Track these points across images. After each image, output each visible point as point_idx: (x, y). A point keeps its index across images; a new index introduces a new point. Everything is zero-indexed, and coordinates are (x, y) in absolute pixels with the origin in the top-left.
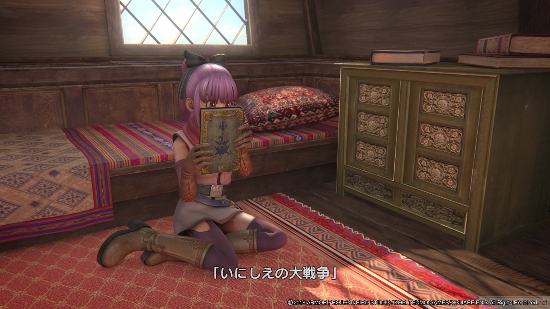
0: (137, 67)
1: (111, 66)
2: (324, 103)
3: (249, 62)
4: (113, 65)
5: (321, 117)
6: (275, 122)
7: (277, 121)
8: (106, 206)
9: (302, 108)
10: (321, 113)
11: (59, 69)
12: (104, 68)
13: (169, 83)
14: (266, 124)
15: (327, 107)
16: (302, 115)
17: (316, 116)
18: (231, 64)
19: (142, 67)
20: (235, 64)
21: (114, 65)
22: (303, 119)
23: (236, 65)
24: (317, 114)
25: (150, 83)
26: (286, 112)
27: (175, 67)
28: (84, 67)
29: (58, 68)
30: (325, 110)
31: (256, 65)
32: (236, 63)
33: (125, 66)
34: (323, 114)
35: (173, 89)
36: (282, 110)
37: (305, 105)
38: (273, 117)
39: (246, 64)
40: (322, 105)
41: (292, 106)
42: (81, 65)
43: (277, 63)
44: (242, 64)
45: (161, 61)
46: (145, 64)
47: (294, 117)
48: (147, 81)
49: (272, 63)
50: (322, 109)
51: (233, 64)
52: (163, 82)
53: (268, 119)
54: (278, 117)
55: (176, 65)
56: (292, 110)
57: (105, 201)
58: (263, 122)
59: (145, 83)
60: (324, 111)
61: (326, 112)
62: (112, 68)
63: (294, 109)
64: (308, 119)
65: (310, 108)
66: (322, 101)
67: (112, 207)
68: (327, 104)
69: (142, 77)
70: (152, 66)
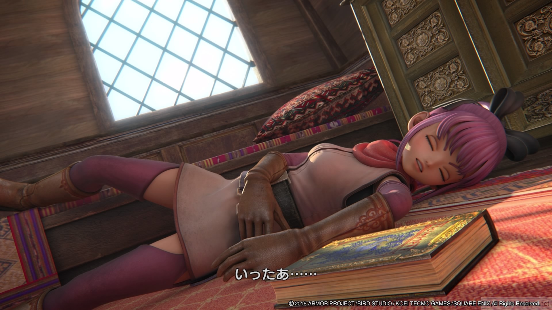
0: (131, 138)
1: (99, 145)
2: (356, 77)
3: (264, 98)
4: (101, 143)
5: (358, 94)
6: (296, 118)
7: (298, 117)
8: (46, 276)
9: (328, 92)
10: (355, 88)
11: (38, 163)
12: (92, 149)
13: (174, 146)
14: (285, 124)
15: (362, 79)
16: (330, 99)
17: (350, 94)
18: (243, 105)
19: (137, 136)
20: (248, 104)
21: (103, 142)
22: (334, 105)
23: (250, 105)
24: (350, 91)
25: (151, 152)
26: (308, 103)
27: (176, 127)
28: (67, 153)
29: (36, 161)
30: (360, 82)
31: (274, 98)
32: (248, 102)
33: (116, 140)
34: (358, 89)
35: (181, 152)
36: (302, 103)
37: (331, 88)
38: (291, 115)
39: (261, 100)
40: (354, 80)
41: (314, 95)
42: (63, 152)
43: (298, 90)
44: (256, 102)
45: (158, 124)
46: (139, 133)
47: (320, 105)
48: (146, 151)
49: (293, 91)
50: (356, 83)
51: (245, 105)
52: (167, 147)
53: (286, 118)
54: (299, 112)
55: (177, 124)
56: (316, 99)
57: (43, 270)
58: (280, 124)
59: (145, 154)
60: (359, 84)
61: (362, 85)
62: (101, 146)
63: (317, 97)
64: (341, 102)
65: (338, 88)
66: (352, 76)
67: (57, 277)
68: (360, 76)
69: (139, 148)
70: (148, 132)
